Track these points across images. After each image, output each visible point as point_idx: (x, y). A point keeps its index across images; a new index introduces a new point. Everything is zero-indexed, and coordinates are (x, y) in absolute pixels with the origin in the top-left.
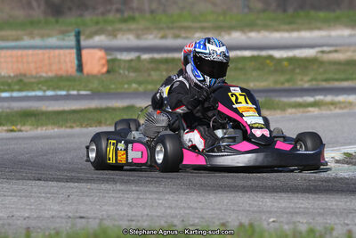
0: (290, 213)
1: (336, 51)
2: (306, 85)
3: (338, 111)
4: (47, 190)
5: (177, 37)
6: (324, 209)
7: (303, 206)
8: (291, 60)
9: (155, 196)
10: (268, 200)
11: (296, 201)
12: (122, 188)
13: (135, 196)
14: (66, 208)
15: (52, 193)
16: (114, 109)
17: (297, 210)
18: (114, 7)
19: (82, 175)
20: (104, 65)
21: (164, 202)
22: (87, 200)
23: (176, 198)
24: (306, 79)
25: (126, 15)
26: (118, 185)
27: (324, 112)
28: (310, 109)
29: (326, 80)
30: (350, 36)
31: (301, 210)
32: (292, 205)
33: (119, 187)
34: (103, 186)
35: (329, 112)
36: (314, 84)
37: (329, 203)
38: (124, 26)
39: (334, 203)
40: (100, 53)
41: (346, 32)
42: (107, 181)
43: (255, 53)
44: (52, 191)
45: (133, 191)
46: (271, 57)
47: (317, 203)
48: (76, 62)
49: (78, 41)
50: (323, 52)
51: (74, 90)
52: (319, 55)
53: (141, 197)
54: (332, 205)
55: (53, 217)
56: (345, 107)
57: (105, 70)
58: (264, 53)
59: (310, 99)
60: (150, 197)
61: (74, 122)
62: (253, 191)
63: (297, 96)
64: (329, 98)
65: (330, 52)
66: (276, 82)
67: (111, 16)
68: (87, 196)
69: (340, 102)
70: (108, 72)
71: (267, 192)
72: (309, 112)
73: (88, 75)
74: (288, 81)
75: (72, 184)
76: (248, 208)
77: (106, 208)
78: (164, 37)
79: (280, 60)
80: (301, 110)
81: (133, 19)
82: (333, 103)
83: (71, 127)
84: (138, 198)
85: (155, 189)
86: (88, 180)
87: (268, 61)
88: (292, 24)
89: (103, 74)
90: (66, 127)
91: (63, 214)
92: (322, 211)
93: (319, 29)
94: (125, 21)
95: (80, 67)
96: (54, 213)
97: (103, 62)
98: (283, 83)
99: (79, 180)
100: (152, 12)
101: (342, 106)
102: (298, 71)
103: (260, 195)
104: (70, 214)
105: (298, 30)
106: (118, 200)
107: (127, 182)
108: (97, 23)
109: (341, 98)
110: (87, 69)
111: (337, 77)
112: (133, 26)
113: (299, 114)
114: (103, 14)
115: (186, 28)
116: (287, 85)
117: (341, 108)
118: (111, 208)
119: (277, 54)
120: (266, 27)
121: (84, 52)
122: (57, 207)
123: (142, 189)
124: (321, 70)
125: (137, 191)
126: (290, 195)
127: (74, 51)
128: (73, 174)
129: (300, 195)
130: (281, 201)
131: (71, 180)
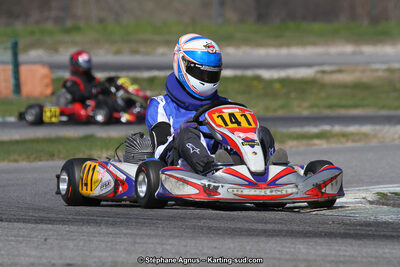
0: (333, 261)
1: (340, 71)
2: (306, 113)
3: (350, 144)
4: (15, 232)
5: (135, 52)
6: (376, 257)
7: (348, 254)
8: (284, 82)
9: (155, 240)
10: (301, 247)
11: (337, 248)
12: (110, 230)
13: (130, 240)
14: (47, 254)
15: (23, 236)
16: (69, 140)
17: (342, 259)
18: (54, 13)
19: (54, 215)
20: (47, 86)
21: (168, 247)
22: (71, 244)
23: (183, 243)
24: (306, 104)
25: (69, 23)
26: (103, 227)
27: (334, 146)
28: (316, 142)
29: (330, 107)
30: (354, 53)
31: (347, 258)
32: (333, 253)
33: (104, 229)
34: (84, 228)
35: (339, 146)
36: (315, 111)
37: (380, 251)
38: (67, 38)
39: (387, 251)
40: (43, 71)
41: (349, 49)
42: (88, 222)
43: (239, 73)
44: (21, 233)
45: (125, 234)
46: (258, 78)
47: (364, 250)
48: (12, 81)
49: (15, 55)
50: (324, 72)
51: (10, 115)
52: (319, 76)
53: (138, 241)
54: (384, 253)
55: (33, 264)
56: (360, 140)
57: (49, 91)
58: (249, 73)
59: (314, 130)
60: (150, 241)
61: (20, 155)
62: (278, 236)
63: (296, 126)
64: (337, 128)
65: (332, 72)
66: (267, 109)
67: (49, 26)
68: (68, 239)
69: (352, 134)
70: (53, 94)
71: (296, 237)
72: (315, 145)
73: (28, 97)
74: (282, 107)
75: (45, 226)
76: (278, 256)
77: (97, 253)
78: (118, 52)
79: (271, 82)
80: (304, 142)
81: (77, 29)
82: (344, 135)
83: (16, 161)
84: (135, 243)
85: (153, 233)
86: (63, 222)
87: (255, 83)
88: (280, 38)
89: (47, 97)
90: (10, 161)
91: (44, 261)
92: (373, 260)
93: (314, 44)
94: (68, 31)
95: (17, 88)
96: (32, 260)
97: (47, 81)
98: (275, 110)
99: (51, 221)
100: (101, 21)
101: (357, 138)
102: (293, 95)
103: (289, 240)
104: (53, 261)
105: (288, 45)
106: (109, 244)
107: (114, 224)
108: (32, 33)
109: (353, 129)
110: (26, 89)
111: (343, 102)
112: (78, 37)
113: (302, 148)
114: (38, 23)
115: (145, 42)
116: (281, 113)
117: (354, 141)
118: (104, 254)
119: (266, 74)
120: (247, 42)
121: (23, 69)
122: (33, 253)
123: (135, 232)
124: (323, 94)
125: (131, 234)
126: (327, 240)
127: (10, 67)
128: (41, 215)
129: (340, 241)
130: (318, 248)
131: (41, 221)
